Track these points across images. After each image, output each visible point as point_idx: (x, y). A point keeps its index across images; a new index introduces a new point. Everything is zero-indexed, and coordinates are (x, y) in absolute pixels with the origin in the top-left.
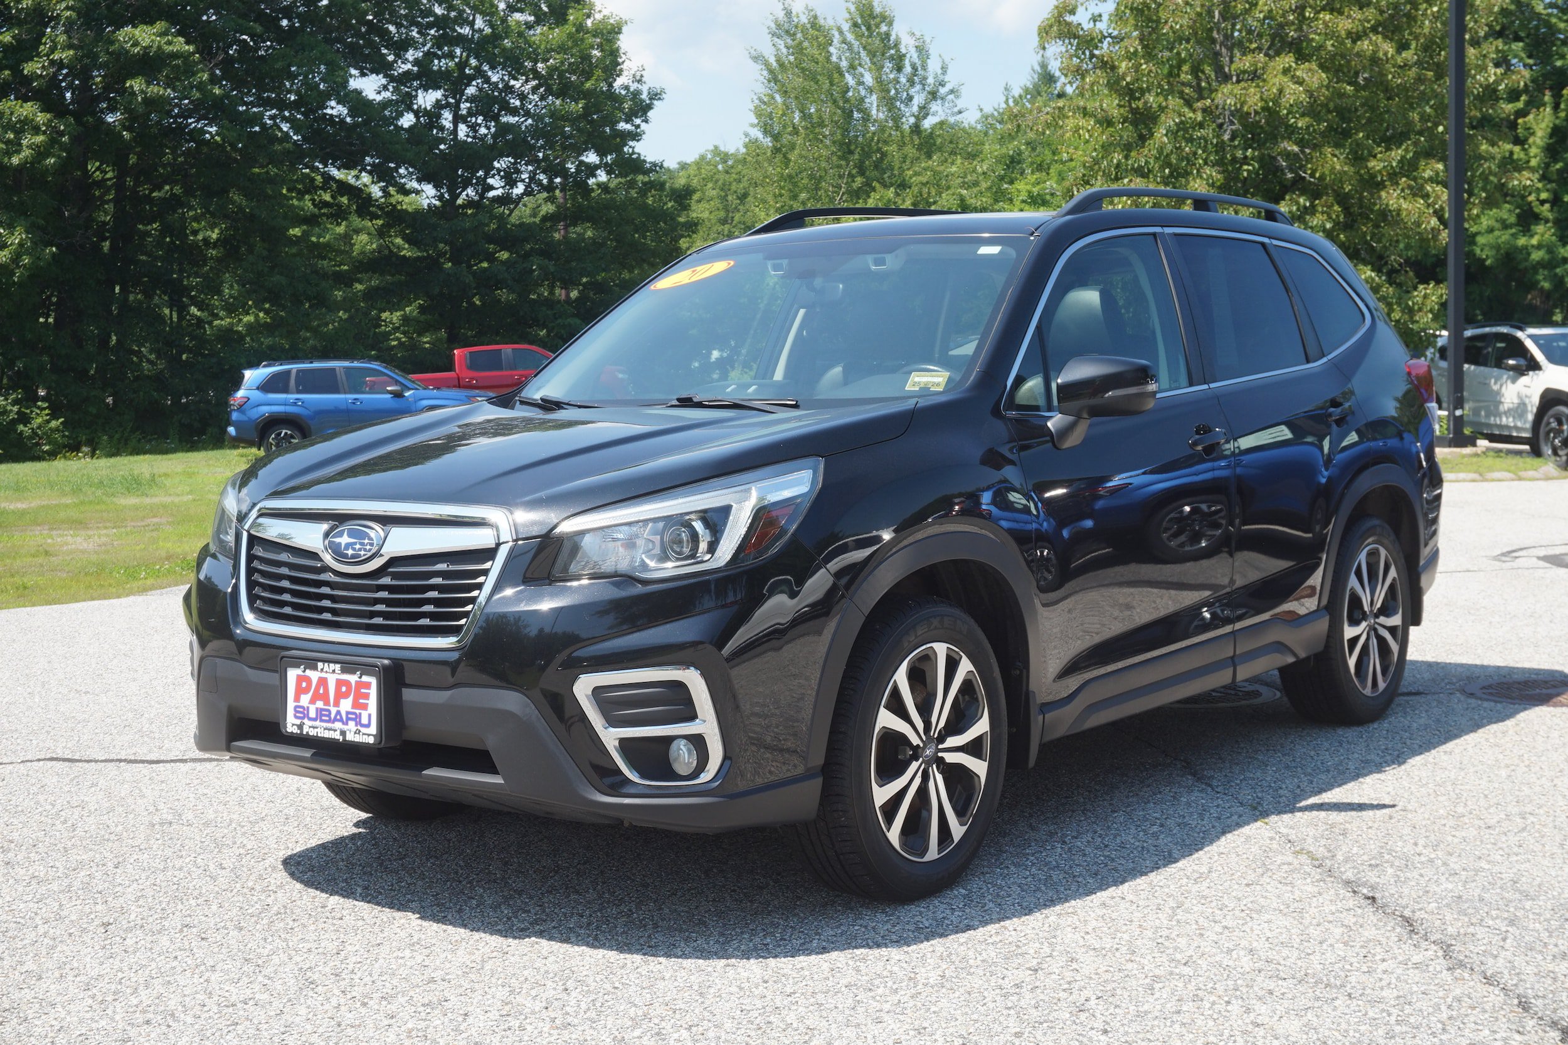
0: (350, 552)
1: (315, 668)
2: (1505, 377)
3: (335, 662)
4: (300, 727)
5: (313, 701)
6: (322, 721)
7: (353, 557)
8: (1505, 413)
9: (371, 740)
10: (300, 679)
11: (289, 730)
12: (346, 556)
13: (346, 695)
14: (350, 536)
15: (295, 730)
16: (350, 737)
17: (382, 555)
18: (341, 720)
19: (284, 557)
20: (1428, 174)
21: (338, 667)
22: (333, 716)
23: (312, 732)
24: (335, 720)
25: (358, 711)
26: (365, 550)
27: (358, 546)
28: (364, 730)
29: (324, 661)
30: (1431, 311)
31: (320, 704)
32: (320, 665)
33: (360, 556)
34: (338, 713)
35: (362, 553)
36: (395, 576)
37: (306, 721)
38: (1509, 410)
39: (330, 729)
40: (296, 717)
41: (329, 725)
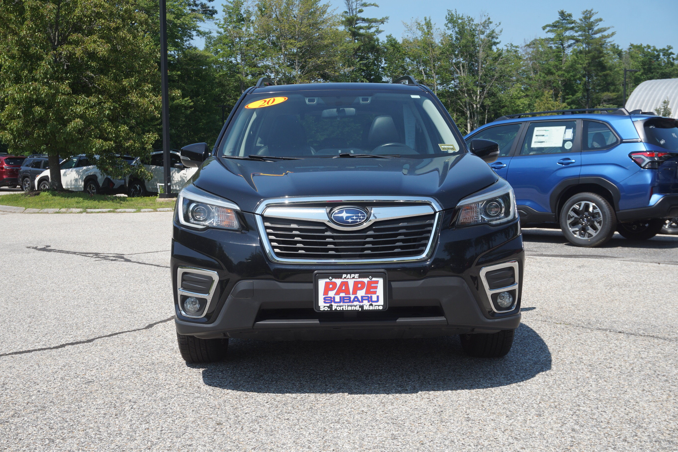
0: (350, 220)
1: (341, 277)
2: (174, 170)
3: (355, 273)
4: (330, 307)
5: (337, 294)
6: (344, 302)
7: (352, 222)
8: (175, 184)
9: (381, 308)
10: (327, 284)
11: (322, 309)
12: (348, 222)
13: (361, 289)
14: (347, 213)
15: (326, 309)
16: (366, 308)
17: (370, 221)
18: (358, 300)
19: (293, 226)
20: (146, 88)
21: (357, 275)
22: (352, 299)
23: (339, 309)
24: (354, 301)
25: (369, 295)
26: (360, 219)
27: (355, 218)
28: (374, 304)
29: (347, 273)
30: (151, 144)
31: (343, 295)
32: (344, 276)
33: (357, 222)
34: (356, 297)
35: (358, 220)
36: (375, 230)
37: (333, 304)
38: (177, 183)
39: (351, 306)
40: (325, 302)
41: (350, 304)
